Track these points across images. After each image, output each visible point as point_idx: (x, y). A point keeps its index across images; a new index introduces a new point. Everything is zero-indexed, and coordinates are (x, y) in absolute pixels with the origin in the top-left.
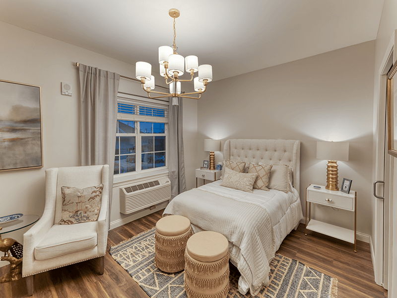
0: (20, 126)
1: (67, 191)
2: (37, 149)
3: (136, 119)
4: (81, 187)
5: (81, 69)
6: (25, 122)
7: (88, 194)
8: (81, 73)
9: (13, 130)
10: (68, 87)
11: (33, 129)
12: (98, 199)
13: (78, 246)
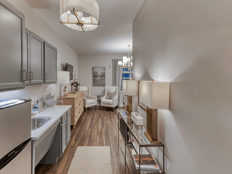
0: (102, 76)
1: (109, 92)
2: (104, 81)
3: (130, 73)
4: (111, 91)
5: (113, 60)
6: (103, 75)
7: (112, 93)
8: (113, 62)
9: (101, 77)
10: (111, 66)
11: (104, 77)
12: (114, 95)
13: (109, 103)
